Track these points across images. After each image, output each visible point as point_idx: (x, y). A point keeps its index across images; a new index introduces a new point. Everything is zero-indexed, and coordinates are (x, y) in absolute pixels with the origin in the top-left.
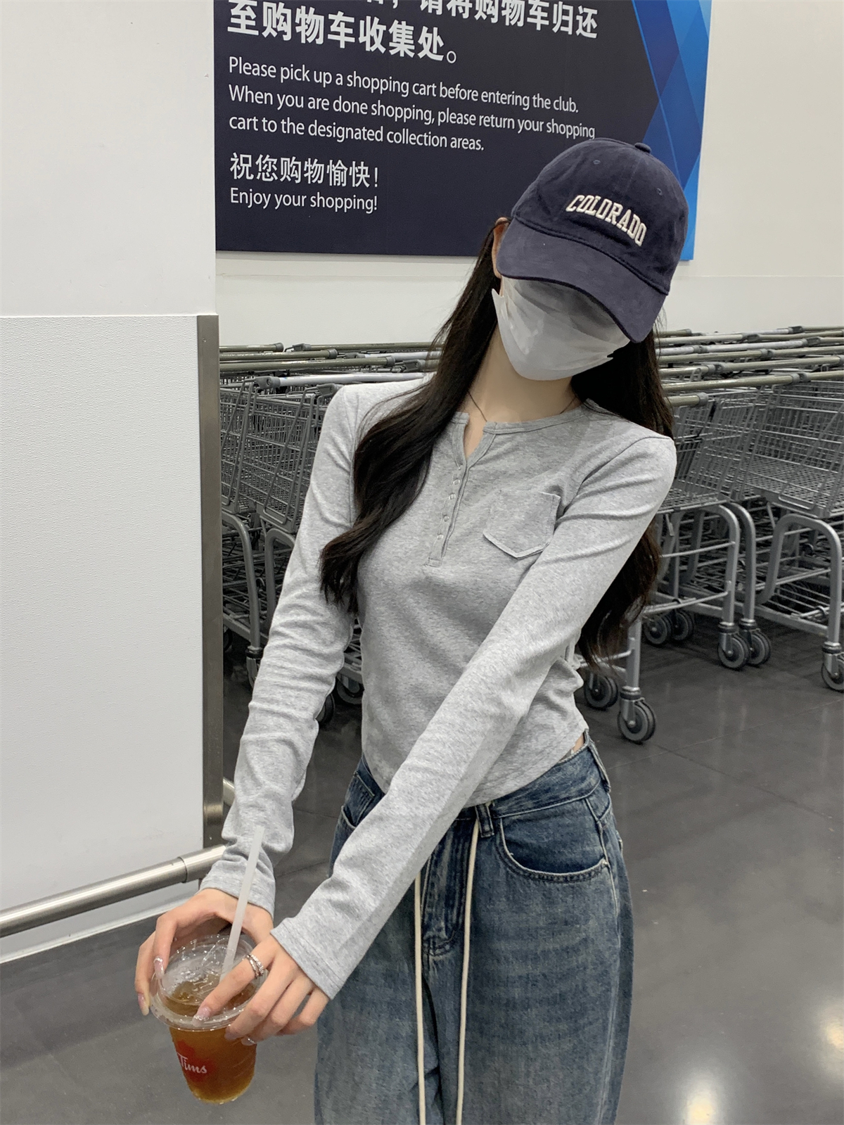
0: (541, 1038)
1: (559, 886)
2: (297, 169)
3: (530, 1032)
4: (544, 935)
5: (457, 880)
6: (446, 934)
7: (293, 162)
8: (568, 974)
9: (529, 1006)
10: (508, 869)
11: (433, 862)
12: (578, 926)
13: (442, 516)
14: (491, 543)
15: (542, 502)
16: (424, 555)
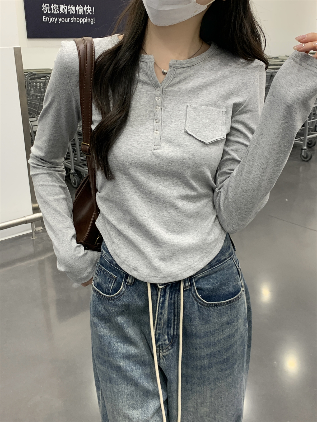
4: (218, 332)
5: (172, 313)
6: (168, 342)
10: (198, 304)
11: (160, 307)
12: (234, 324)
13: (155, 120)
14: (191, 135)
15: (217, 113)
16: (150, 144)
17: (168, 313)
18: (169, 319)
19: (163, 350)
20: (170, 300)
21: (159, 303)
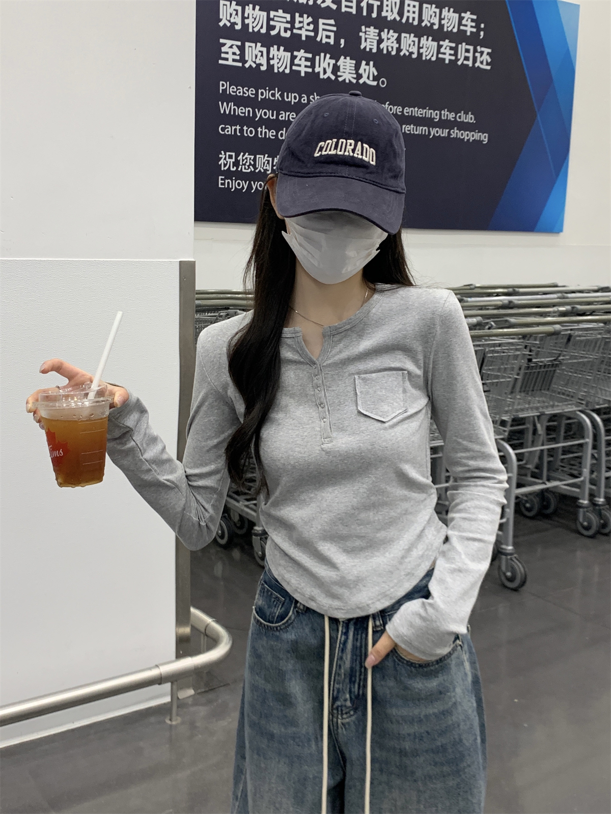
2: (268, 163)
5: (358, 662)
6: (351, 703)
7: (266, 158)
11: (340, 650)
12: (449, 694)
13: (319, 406)
14: (366, 416)
15: (395, 379)
16: (319, 437)
17: (352, 660)
18: (352, 669)
19: (342, 714)
20: (355, 641)
21: (340, 642)
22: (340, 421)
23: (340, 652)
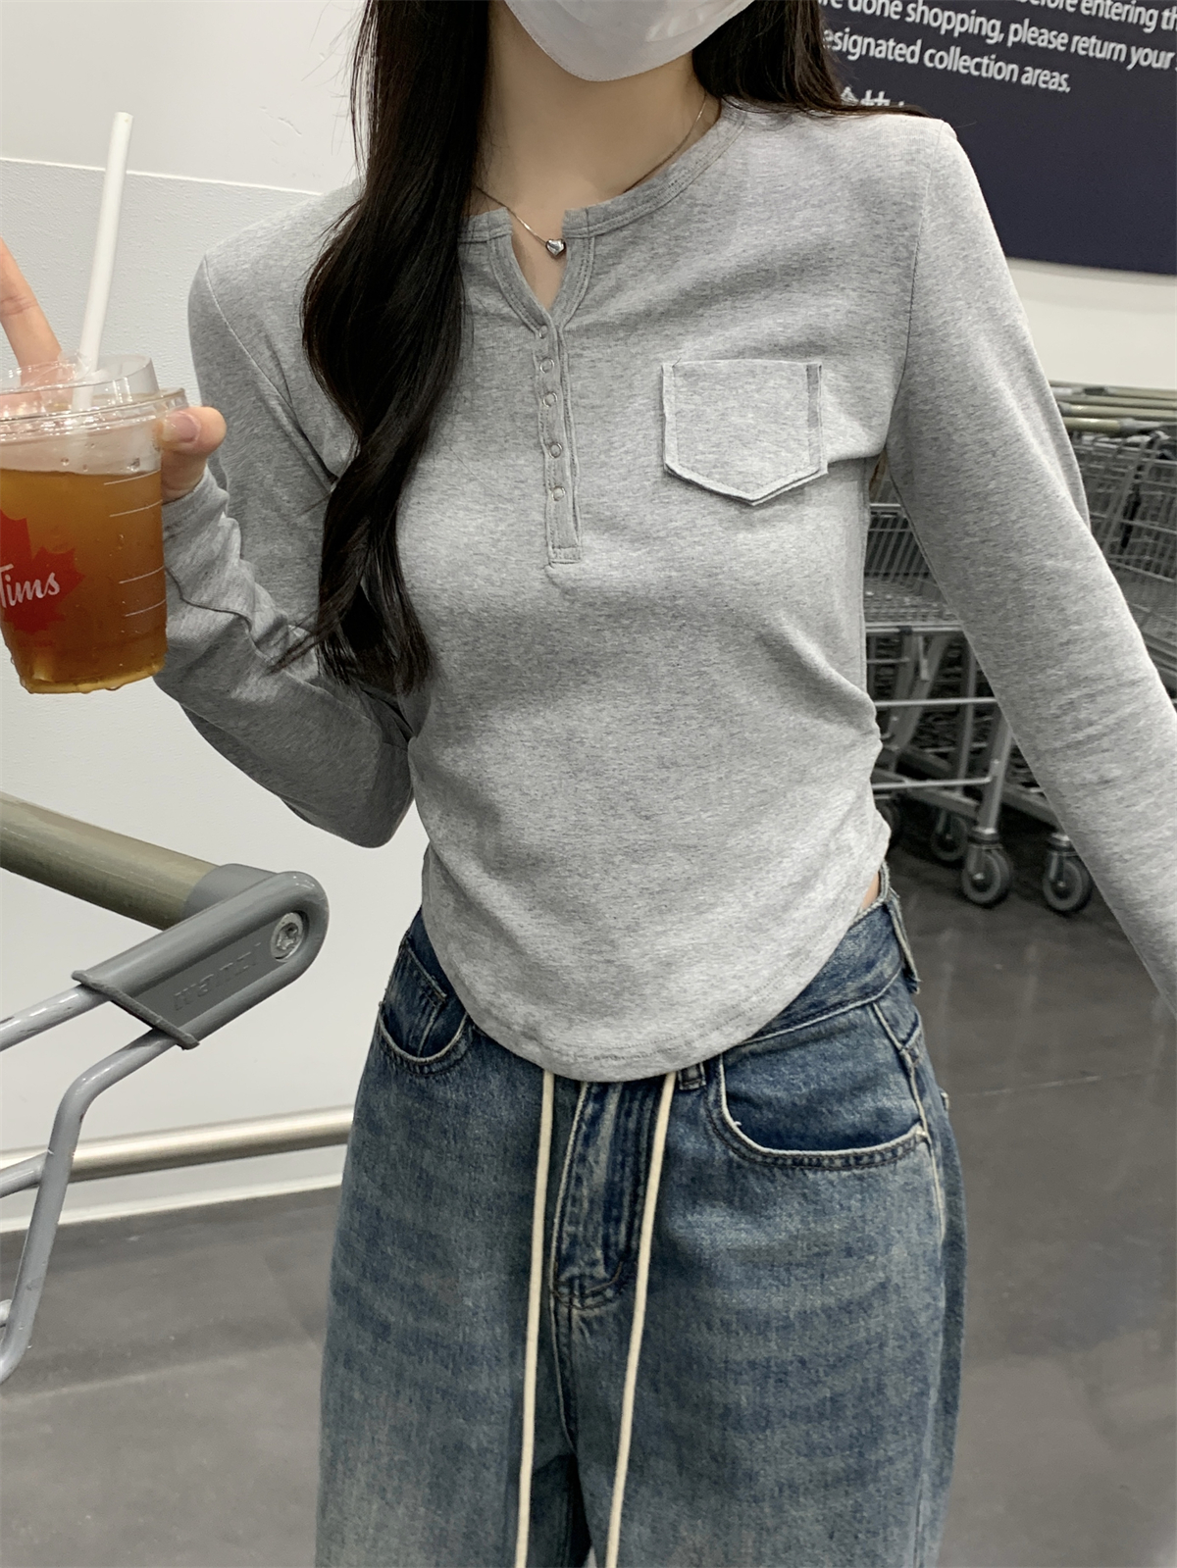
0: (790, 1487)
1: (833, 1176)
3: (767, 1478)
4: (803, 1279)
5: (627, 1170)
6: (606, 1270)
8: (849, 1356)
9: (768, 1424)
10: (731, 1153)
11: (581, 1136)
12: (872, 1258)
13: (545, 449)
14: (689, 483)
15: (784, 382)
16: (539, 541)
17: (614, 1166)
18: (610, 1185)
19: (584, 1297)
20: (623, 1116)
21: (581, 1119)
22: (604, 499)
23: (579, 1142)
